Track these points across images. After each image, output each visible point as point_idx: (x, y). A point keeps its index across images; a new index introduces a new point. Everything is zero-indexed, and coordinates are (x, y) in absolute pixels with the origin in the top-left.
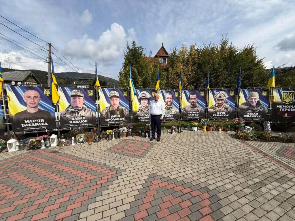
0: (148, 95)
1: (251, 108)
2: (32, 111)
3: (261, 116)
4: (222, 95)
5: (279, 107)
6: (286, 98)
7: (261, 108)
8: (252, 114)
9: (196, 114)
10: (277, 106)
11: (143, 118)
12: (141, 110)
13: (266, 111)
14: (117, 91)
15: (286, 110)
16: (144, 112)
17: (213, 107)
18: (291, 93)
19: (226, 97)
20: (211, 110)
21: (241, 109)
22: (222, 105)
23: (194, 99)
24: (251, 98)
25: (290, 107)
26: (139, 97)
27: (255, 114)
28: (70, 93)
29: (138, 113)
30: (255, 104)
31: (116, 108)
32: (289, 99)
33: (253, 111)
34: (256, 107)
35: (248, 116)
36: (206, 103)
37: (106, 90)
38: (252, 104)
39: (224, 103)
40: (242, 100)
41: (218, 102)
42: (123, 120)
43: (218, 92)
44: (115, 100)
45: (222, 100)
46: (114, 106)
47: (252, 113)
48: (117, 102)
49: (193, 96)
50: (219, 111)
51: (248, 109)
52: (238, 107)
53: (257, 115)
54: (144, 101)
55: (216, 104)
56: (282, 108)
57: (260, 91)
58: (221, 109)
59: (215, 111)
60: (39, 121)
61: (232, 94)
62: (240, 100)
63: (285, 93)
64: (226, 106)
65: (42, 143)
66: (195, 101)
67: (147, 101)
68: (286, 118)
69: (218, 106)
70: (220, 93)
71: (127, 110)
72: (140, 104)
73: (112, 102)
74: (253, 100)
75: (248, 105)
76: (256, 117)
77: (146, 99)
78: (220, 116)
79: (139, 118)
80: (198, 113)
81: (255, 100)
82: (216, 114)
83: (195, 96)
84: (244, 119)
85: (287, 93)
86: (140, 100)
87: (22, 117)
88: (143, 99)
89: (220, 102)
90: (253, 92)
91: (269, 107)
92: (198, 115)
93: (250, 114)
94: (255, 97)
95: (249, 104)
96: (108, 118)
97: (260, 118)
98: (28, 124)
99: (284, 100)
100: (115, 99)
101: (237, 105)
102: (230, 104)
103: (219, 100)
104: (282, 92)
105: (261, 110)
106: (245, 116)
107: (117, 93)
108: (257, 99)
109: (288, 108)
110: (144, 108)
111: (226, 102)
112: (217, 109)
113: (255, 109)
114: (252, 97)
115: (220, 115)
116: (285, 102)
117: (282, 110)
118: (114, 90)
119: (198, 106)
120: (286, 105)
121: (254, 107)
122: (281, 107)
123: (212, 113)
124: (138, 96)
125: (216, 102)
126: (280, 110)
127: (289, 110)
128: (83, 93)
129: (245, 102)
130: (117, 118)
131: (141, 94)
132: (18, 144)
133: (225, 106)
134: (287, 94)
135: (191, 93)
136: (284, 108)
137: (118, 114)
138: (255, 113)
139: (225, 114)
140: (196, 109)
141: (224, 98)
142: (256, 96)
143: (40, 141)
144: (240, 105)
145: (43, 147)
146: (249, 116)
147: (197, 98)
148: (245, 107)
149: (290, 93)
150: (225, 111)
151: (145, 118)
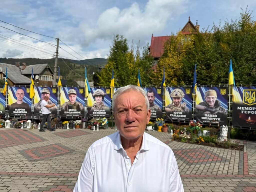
0: (102, 93)
1: (209, 109)
2: (19, 103)
3: (220, 119)
4: (179, 93)
5: (241, 109)
6: (248, 98)
7: (220, 110)
8: (211, 116)
9: (153, 112)
10: (238, 107)
11: (97, 113)
12: (96, 106)
13: (226, 113)
14: (75, 89)
15: (248, 113)
16: (98, 107)
17: (170, 106)
18: (254, 91)
19: (182, 95)
20: (167, 109)
21: (198, 110)
22: (178, 104)
23: (152, 97)
24: (208, 97)
25: (253, 109)
26: (94, 94)
27: (214, 117)
28: (41, 91)
29: (92, 108)
30: (212, 104)
31: (73, 103)
32: (251, 99)
33: (212, 113)
34: (215, 108)
35: (206, 118)
36: (163, 102)
37: (66, 88)
38: (210, 104)
39: (180, 102)
40: (199, 99)
41: (174, 100)
42: (79, 114)
43: (174, 90)
44: (73, 97)
45: (179, 98)
46: (72, 102)
47: (211, 114)
48: (74, 98)
49: (151, 93)
50: (176, 111)
51: (206, 110)
52: (195, 107)
53: (216, 118)
54: (98, 98)
55: (173, 103)
56: (244, 110)
57: (217, 89)
58: (177, 108)
59: (172, 110)
60: (22, 110)
61: (188, 92)
62: (197, 99)
63: (246, 92)
64: (183, 105)
65: (22, 125)
66: (152, 99)
67: (101, 98)
68: (250, 122)
69: (174, 106)
70: (176, 91)
71: (82, 105)
72: (95, 101)
73: (70, 98)
74: (210, 99)
75: (206, 106)
76: (215, 119)
77: (100, 96)
78: (177, 117)
79: (94, 113)
80: (155, 112)
81: (213, 100)
82: (173, 114)
83: (152, 94)
84: (202, 121)
85: (249, 91)
86: (94, 97)
87: (14, 106)
88: (97, 96)
89: (177, 101)
90: (210, 90)
91: (228, 108)
92: (155, 114)
93: (208, 116)
94: (213, 96)
95: (206, 104)
96: (66, 111)
97: (219, 121)
98: (17, 111)
99: (246, 101)
100: (72, 95)
101: (194, 105)
102: (186, 103)
103: (175, 98)
104: (243, 90)
105: (220, 111)
106: (203, 118)
107: (75, 91)
108: (215, 98)
109: (251, 111)
110: (98, 104)
111: (183, 101)
112: (174, 108)
113: (214, 110)
114: (210, 96)
115: (177, 115)
116: (247, 102)
117: (244, 112)
118: (72, 88)
119: (155, 105)
120: (249, 106)
121: (212, 108)
122: (242, 109)
123: (169, 113)
124: (92, 93)
125: (172, 100)
126: (242, 113)
127: (253, 112)
128: (50, 91)
129: (202, 101)
130: (74, 111)
131: (95, 92)
132: (10, 124)
133: (181, 106)
134: (249, 93)
135: (148, 91)
136: (247, 110)
137: (75, 108)
138: (213, 115)
139: (182, 115)
140: (153, 108)
141: (180, 96)
142: (214, 94)
143: (20, 123)
144: (197, 105)
145: (22, 128)
146: (208, 118)
147: (154, 95)
148: (203, 107)
149: (252, 92)
150: (182, 111)
151: (99, 113)
